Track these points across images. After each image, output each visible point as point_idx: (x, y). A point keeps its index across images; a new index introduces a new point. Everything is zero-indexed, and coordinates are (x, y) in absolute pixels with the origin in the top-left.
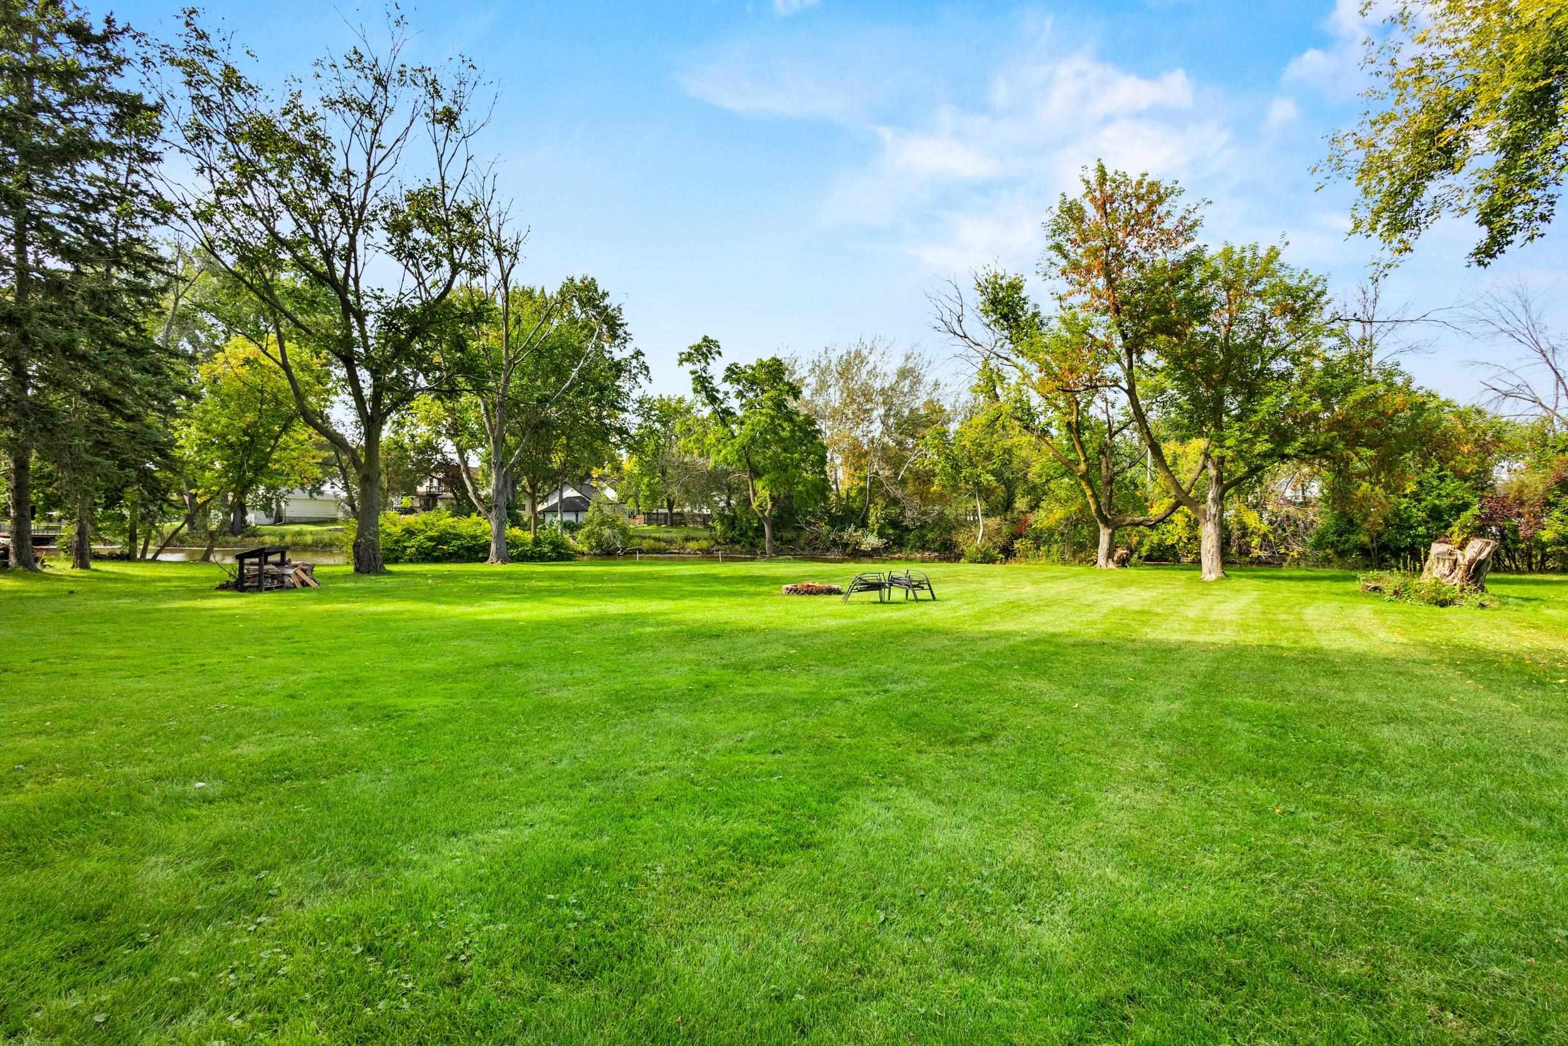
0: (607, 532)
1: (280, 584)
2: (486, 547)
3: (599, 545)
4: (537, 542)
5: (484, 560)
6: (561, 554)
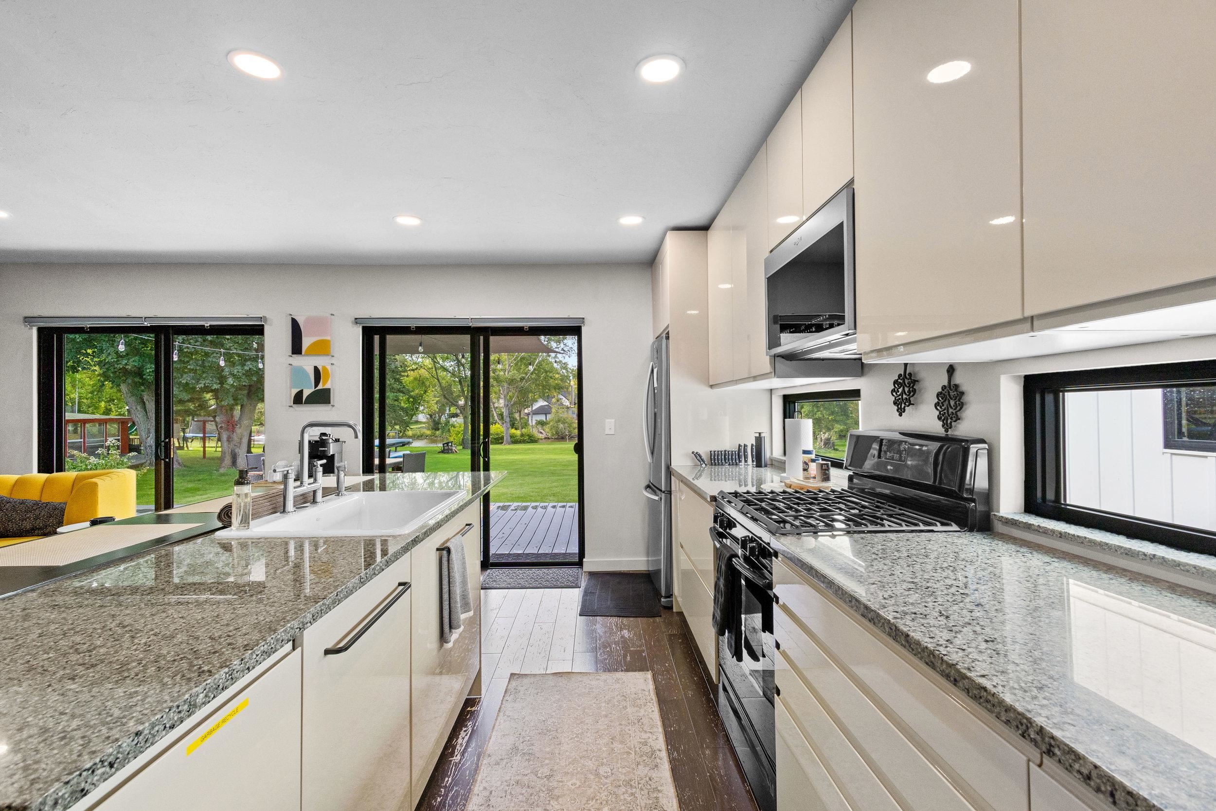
0: (561, 426)
1: (452, 452)
2: (502, 438)
3: (557, 433)
4: (522, 435)
5: (502, 443)
6: (532, 440)
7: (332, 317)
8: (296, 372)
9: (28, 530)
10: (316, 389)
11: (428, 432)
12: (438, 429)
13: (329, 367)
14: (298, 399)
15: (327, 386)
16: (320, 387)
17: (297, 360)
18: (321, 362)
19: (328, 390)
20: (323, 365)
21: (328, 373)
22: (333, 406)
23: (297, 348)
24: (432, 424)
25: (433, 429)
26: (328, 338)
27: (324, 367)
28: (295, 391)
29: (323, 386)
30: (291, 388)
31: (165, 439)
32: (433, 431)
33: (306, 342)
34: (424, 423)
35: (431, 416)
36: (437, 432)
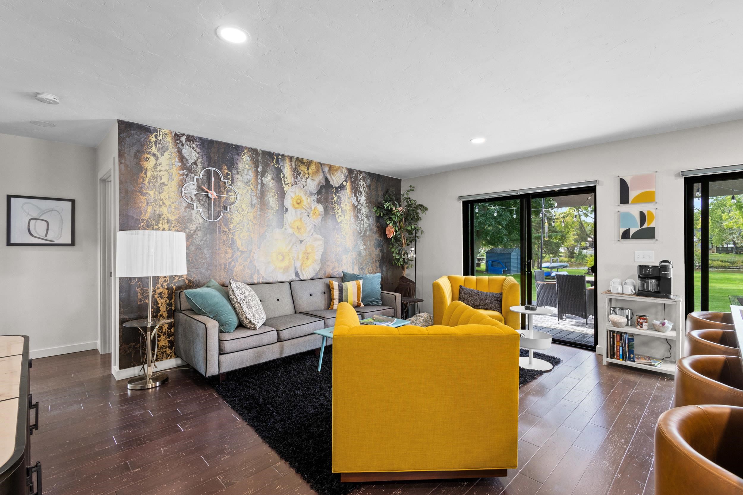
7: (656, 173)
8: (624, 217)
9: (477, 306)
10: (641, 228)
11: (566, 259)
12: (573, 258)
13: (653, 211)
14: (626, 235)
15: (652, 225)
16: (645, 226)
17: (625, 208)
18: (645, 208)
19: (653, 229)
20: (648, 210)
21: (653, 215)
22: (657, 240)
23: (624, 198)
24: (569, 254)
25: (569, 257)
26: (653, 190)
27: (649, 212)
28: (622, 230)
29: (648, 225)
30: (619, 228)
31: (528, 260)
32: (570, 258)
33: (633, 194)
34: (563, 253)
35: (568, 248)
36: (573, 260)
